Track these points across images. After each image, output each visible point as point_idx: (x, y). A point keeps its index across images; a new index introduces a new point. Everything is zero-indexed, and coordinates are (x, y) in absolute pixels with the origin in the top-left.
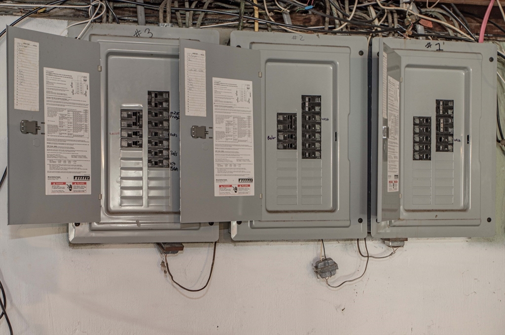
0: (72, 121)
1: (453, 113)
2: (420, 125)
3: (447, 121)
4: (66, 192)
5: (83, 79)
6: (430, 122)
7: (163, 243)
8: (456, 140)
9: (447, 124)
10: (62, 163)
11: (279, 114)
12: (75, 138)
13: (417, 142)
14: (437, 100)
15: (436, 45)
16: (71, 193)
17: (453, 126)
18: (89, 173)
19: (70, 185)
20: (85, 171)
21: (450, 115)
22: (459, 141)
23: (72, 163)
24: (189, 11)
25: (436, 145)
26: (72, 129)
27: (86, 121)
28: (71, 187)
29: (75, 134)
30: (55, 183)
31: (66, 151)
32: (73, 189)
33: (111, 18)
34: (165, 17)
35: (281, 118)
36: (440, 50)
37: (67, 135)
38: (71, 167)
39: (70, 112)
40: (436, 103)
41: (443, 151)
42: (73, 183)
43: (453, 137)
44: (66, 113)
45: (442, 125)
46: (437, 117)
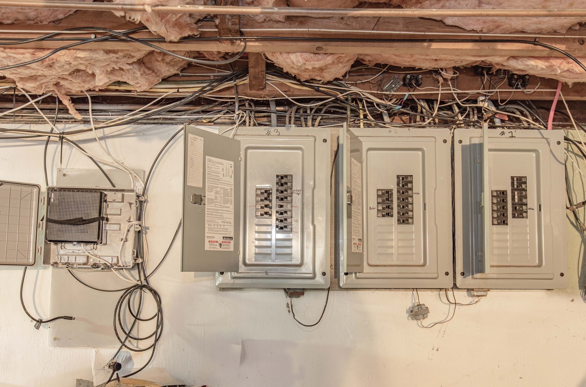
0: (222, 196)
1: (526, 186)
2: (497, 197)
3: (522, 193)
4: (218, 248)
5: (230, 166)
6: (506, 194)
7: (287, 289)
8: (530, 209)
9: (522, 196)
10: (216, 227)
11: (378, 190)
12: (224, 209)
13: (495, 211)
14: (512, 177)
15: (509, 133)
16: (221, 249)
17: (527, 197)
18: (232, 235)
19: (221, 243)
20: (230, 233)
21: (524, 188)
22: (533, 209)
23: (222, 227)
24: (310, 115)
25: (512, 213)
26: (222, 201)
27: (231, 197)
28: (221, 245)
29: (224, 205)
30: (211, 241)
31: (219, 218)
32: (222, 246)
33: (252, 123)
34: (290, 121)
35: (380, 193)
36: (512, 137)
37: (219, 206)
38: (221, 230)
39: (222, 190)
40: (511, 179)
41: (518, 217)
42: (223, 242)
43: (527, 207)
44: (219, 190)
45: (516, 197)
46: (512, 190)
